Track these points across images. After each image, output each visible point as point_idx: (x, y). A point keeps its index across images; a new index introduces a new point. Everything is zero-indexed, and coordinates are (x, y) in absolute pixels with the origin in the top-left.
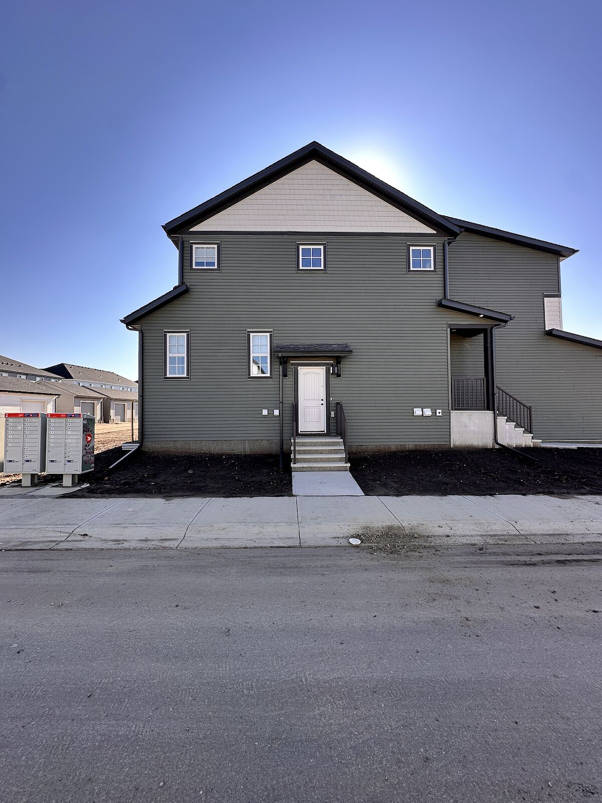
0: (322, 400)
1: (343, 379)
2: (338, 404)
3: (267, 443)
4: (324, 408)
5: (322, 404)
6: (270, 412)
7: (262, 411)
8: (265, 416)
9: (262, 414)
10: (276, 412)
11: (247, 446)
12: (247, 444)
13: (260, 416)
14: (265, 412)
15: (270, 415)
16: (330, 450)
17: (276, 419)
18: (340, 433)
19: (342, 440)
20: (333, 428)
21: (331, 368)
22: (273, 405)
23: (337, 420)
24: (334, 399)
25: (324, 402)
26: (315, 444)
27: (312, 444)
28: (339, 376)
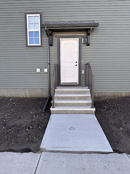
0: (76, 62)
1: (91, 47)
2: (87, 64)
3: (41, 91)
4: (77, 68)
5: (76, 65)
6: (41, 70)
7: (36, 69)
8: (38, 73)
9: (36, 71)
10: (46, 70)
11: (27, 92)
12: (27, 91)
13: (36, 73)
14: (38, 70)
15: (42, 73)
16: (80, 97)
17: (46, 75)
18: (87, 84)
19: (89, 90)
20: (83, 81)
21: (83, 39)
22: (44, 66)
23: (86, 75)
24: (85, 61)
25: (77, 64)
26: (70, 93)
27: (68, 92)
28: (88, 45)
